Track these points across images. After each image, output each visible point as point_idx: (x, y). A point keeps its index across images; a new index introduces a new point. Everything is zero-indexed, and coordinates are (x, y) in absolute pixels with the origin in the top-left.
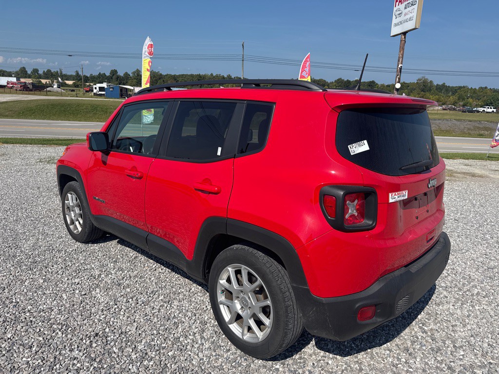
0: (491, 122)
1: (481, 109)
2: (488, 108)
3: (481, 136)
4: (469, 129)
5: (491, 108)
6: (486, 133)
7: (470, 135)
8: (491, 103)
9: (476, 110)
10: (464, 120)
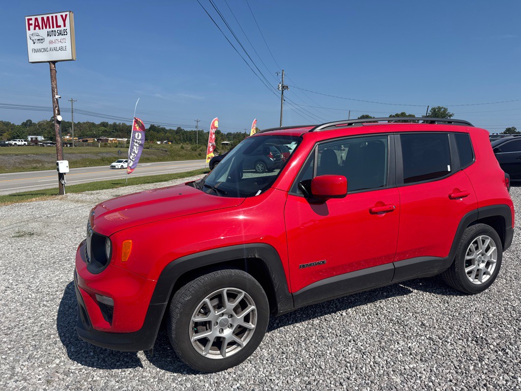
0: (37, 154)
1: (13, 142)
2: (19, 141)
3: (35, 169)
4: (20, 163)
5: (22, 141)
6: (38, 165)
7: (24, 170)
8: (18, 136)
9: (8, 144)
10: (10, 154)
